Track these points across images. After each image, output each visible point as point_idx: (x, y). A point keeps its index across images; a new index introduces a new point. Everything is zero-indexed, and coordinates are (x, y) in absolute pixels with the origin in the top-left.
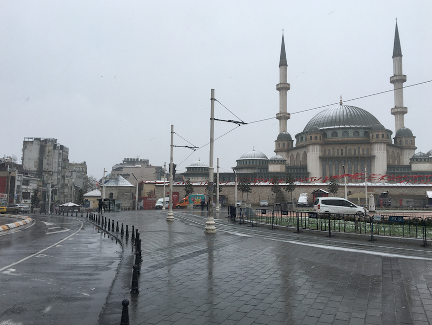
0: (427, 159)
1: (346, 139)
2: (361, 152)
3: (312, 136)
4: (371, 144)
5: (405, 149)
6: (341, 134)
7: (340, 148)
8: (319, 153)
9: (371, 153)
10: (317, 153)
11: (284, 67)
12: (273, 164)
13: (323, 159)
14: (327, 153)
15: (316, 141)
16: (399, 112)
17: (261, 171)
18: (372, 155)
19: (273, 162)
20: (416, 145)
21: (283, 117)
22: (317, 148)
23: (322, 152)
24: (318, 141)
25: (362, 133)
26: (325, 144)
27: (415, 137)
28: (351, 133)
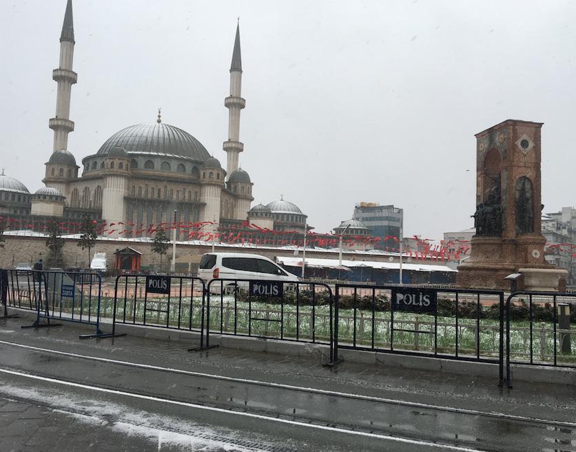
0: (268, 215)
1: (166, 174)
2: (187, 197)
3: (115, 162)
4: (201, 185)
5: (240, 198)
6: (160, 164)
7: (157, 186)
8: (123, 190)
9: (200, 200)
10: (121, 190)
11: (69, 43)
12: (41, 201)
13: (130, 201)
14: (137, 192)
15: (120, 171)
16: (234, 148)
17: (15, 212)
18: (202, 201)
19: (42, 198)
20: (253, 195)
21: (62, 126)
22: (122, 182)
23: (128, 189)
24: (123, 170)
25: (189, 167)
26: (132, 178)
27: (253, 184)
28: (174, 165)
